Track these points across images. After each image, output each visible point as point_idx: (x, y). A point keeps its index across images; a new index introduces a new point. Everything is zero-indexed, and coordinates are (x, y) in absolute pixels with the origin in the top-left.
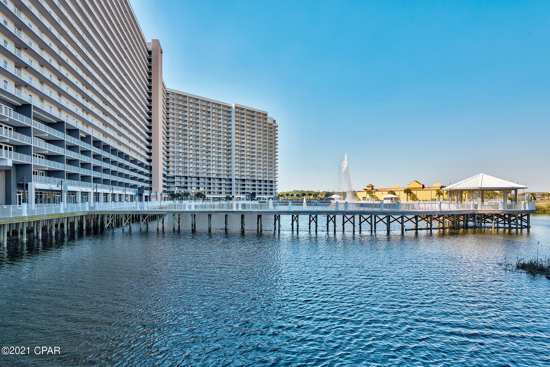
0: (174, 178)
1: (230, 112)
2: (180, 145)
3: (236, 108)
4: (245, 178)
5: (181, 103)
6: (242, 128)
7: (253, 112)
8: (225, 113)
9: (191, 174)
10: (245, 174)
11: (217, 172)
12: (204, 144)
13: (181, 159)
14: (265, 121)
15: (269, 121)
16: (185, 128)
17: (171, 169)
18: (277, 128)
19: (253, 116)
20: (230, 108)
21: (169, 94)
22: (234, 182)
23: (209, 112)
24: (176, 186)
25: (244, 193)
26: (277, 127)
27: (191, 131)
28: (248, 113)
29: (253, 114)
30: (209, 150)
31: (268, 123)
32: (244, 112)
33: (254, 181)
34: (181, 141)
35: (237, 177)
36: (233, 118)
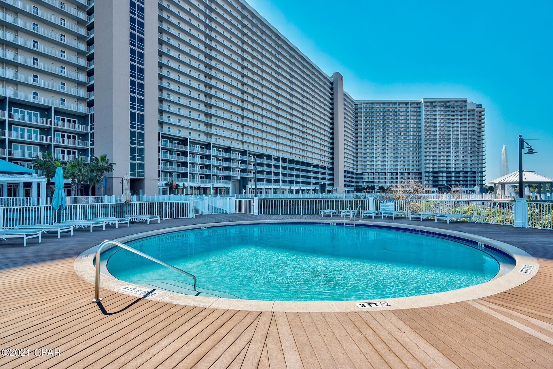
0: (362, 174)
1: (419, 108)
2: (368, 146)
3: (424, 102)
4: (438, 170)
5: (368, 110)
6: (434, 121)
7: (448, 102)
8: (414, 110)
9: (379, 170)
10: (438, 166)
11: (406, 167)
12: (391, 142)
13: (368, 158)
14: (464, 109)
15: (469, 108)
16: (372, 130)
17: (359, 167)
18: (483, 113)
19: (448, 106)
20: (420, 103)
21: (357, 105)
22: (424, 174)
23: (396, 112)
24: (364, 181)
25: (436, 186)
26: (483, 111)
27: (377, 133)
28: (442, 104)
29: (448, 104)
30: (396, 146)
31: (468, 110)
32: (437, 104)
33: (450, 173)
34: (368, 142)
35: (428, 170)
36: (423, 113)
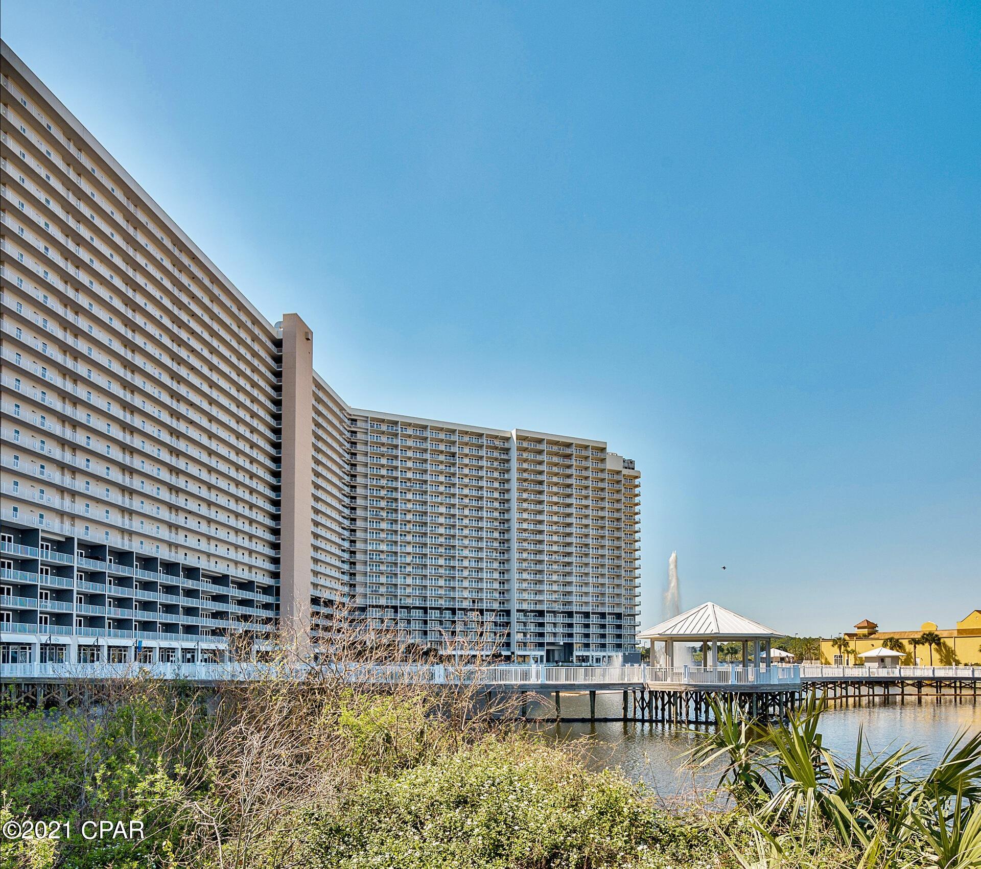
0: (365, 610)
1: (507, 451)
2: (383, 535)
3: (518, 438)
4: (544, 607)
5: (384, 439)
6: (538, 488)
7: (569, 445)
8: (496, 454)
9: (409, 602)
10: (545, 597)
11: (474, 595)
12: (442, 530)
13: (383, 568)
14: (600, 466)
15: (610, 465)
16: (394, 495)
17: (359, 590)
18: (637, 482)
19: (569, 456)
20: (508, 439)
21: (356, 420)
22: (515, 616)
23: (453, 455)
25: (541, 645)
26: (637, 477)
27: (408, 502)
28: (555, 448)
29: (568, 451)
30: (452, 542)
31: (609, 470)
32: (544, 447)
33: (570, 614)
34: (384, 525)
35: (525, 606)
36: (514, 465)
